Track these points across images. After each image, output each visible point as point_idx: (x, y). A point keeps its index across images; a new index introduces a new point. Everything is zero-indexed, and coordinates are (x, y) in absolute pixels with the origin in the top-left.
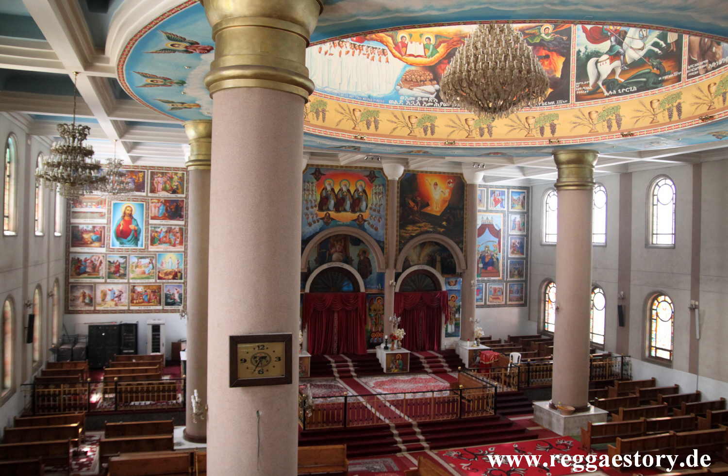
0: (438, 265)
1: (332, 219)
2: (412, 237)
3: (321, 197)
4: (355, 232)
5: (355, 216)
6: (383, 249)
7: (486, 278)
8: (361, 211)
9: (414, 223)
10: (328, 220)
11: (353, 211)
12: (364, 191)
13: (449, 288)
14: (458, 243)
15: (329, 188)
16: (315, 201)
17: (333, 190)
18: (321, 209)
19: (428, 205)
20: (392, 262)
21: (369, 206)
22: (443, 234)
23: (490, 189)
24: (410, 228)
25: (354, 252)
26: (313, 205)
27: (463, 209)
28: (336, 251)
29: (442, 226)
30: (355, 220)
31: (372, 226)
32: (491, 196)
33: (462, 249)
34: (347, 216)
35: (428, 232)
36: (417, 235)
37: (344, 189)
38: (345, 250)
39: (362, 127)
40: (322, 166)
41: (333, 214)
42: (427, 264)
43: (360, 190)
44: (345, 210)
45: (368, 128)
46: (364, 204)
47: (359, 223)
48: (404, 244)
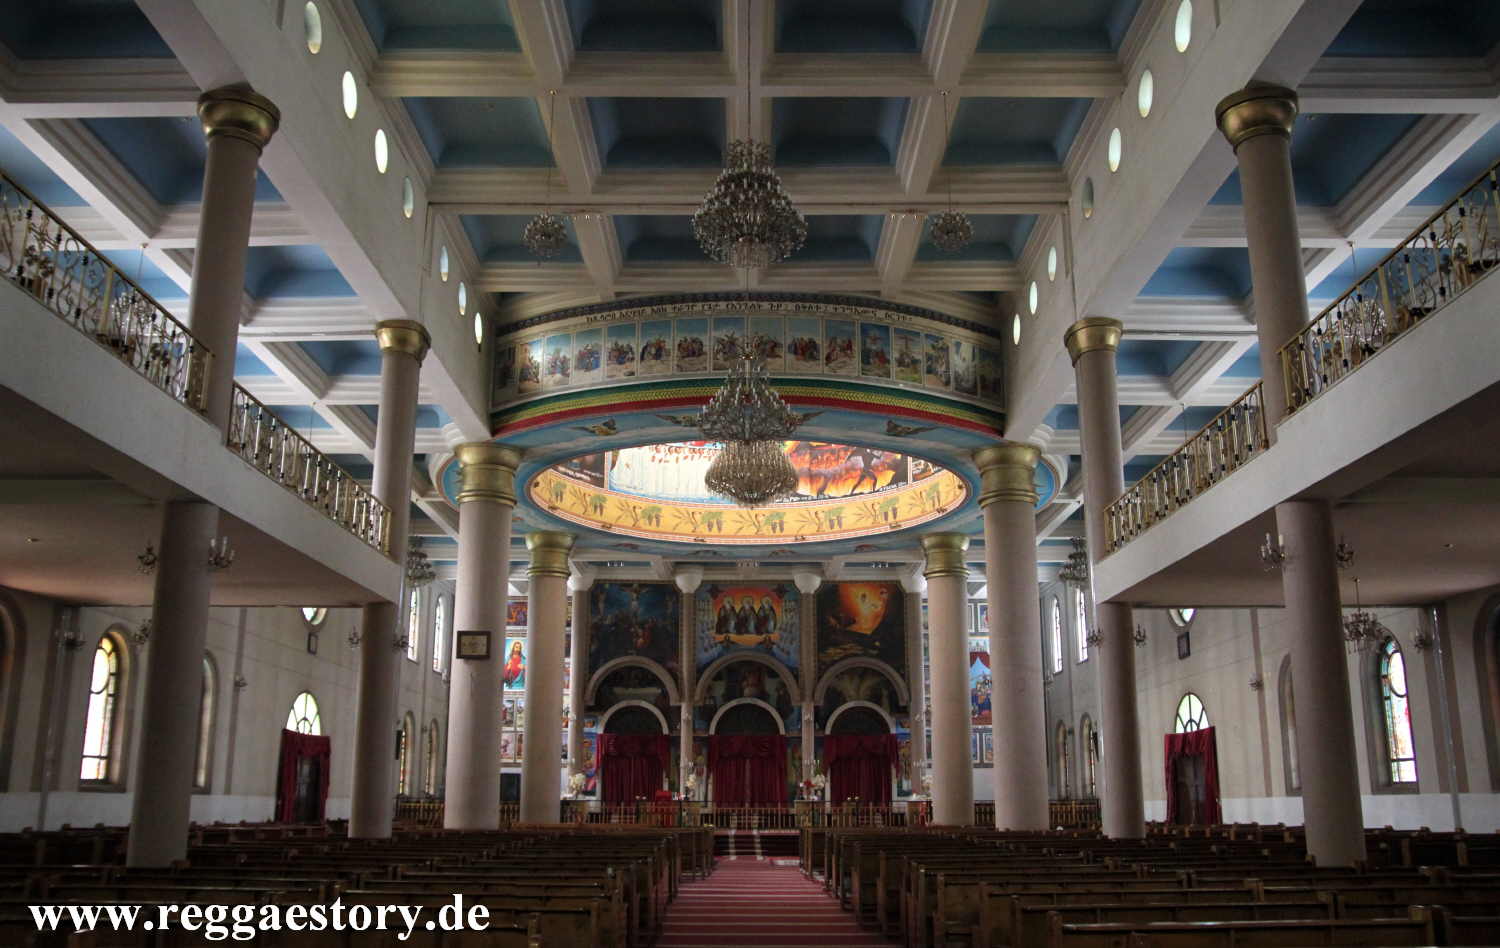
0: (885, 701)
1: (733, 643)
2: (834, 662)
3: (719, 619)
4: (762, 658)
5: (761, 638)
6: (796, 677)
7: (980, 727)
8: (768, 632)
9: (836, 645)
10: (728, 645)
11: (758, 631)
12: (772, 609)
13: (901, 730)
14: (898, 670)
15: (728, 607)
16: (712, 622)
17: (733, 609)
18: (719, 631)
19: (854, 622)
20: (808, 693)
21: (778, 626)
22: (877, 656)
23: (979, 604)
24: (831, 651)
25: (770, 685)
26: (710, 626)
27: (902, 624)
28: (748, 685)
29: (875, 648)
30: (761, 643)
31: (783, 650)
32: (982, 614)
33: (903, 676)
34: (751, 639)
35: (855, 655)
36: (842, 659)
37: (747, 607)
38: (759, 684)
39: (703, 529)
40: (720, 581)
41: (733, 637)
42: (869, 700)
43: (766, 606)
44: (747, 632)
45: (710, 530)
46: (772, 624)
47: (767, 647)
48: (825, 671)
